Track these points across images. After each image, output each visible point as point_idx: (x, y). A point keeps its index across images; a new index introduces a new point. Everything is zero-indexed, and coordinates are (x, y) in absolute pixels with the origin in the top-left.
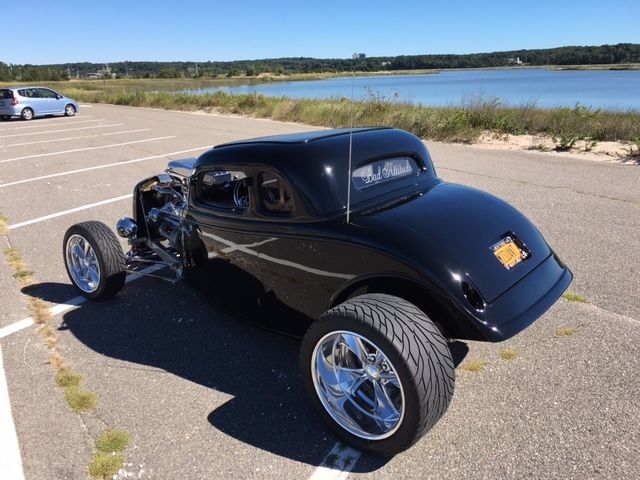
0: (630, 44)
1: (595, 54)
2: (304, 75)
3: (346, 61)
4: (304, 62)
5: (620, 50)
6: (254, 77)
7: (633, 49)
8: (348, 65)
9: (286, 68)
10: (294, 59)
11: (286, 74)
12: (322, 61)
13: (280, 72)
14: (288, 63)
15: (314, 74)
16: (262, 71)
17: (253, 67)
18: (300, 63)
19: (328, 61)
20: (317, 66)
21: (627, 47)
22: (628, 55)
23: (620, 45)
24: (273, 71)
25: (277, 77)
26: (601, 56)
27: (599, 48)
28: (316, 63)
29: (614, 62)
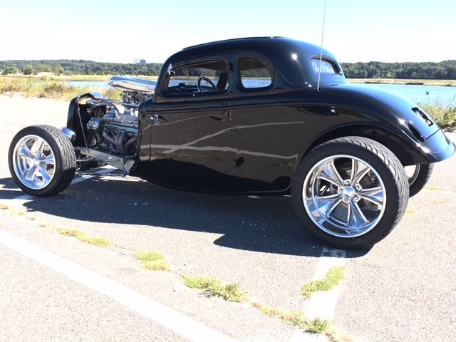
0: (380, 63)
1: (351, 70)
2: (86, 77)
3: (127, 65)
4: (84, 65)
5: (372, 67)
6: (32, 75)
7: (383, 67)
8: (129, 70)
9: (65, 70)
10: (73, 61)
11: (67, 74)
12: (103, 65)
13: (61, 72)
14: (68, 65)
15: (96, 76)
16: (40, 70)
17: (30, 66)
18: (80, 65)
19: (109, 65)
20: (98, 69)
21: (377, 65)
22: (379, 71)
23: (372, 63)
24: (53, 71)
25: (57, 77)
26: (357, 72)
27: (355, 64)
28: (96, 66)
29: (368, 77)
